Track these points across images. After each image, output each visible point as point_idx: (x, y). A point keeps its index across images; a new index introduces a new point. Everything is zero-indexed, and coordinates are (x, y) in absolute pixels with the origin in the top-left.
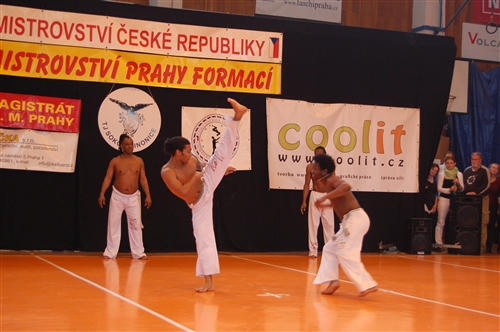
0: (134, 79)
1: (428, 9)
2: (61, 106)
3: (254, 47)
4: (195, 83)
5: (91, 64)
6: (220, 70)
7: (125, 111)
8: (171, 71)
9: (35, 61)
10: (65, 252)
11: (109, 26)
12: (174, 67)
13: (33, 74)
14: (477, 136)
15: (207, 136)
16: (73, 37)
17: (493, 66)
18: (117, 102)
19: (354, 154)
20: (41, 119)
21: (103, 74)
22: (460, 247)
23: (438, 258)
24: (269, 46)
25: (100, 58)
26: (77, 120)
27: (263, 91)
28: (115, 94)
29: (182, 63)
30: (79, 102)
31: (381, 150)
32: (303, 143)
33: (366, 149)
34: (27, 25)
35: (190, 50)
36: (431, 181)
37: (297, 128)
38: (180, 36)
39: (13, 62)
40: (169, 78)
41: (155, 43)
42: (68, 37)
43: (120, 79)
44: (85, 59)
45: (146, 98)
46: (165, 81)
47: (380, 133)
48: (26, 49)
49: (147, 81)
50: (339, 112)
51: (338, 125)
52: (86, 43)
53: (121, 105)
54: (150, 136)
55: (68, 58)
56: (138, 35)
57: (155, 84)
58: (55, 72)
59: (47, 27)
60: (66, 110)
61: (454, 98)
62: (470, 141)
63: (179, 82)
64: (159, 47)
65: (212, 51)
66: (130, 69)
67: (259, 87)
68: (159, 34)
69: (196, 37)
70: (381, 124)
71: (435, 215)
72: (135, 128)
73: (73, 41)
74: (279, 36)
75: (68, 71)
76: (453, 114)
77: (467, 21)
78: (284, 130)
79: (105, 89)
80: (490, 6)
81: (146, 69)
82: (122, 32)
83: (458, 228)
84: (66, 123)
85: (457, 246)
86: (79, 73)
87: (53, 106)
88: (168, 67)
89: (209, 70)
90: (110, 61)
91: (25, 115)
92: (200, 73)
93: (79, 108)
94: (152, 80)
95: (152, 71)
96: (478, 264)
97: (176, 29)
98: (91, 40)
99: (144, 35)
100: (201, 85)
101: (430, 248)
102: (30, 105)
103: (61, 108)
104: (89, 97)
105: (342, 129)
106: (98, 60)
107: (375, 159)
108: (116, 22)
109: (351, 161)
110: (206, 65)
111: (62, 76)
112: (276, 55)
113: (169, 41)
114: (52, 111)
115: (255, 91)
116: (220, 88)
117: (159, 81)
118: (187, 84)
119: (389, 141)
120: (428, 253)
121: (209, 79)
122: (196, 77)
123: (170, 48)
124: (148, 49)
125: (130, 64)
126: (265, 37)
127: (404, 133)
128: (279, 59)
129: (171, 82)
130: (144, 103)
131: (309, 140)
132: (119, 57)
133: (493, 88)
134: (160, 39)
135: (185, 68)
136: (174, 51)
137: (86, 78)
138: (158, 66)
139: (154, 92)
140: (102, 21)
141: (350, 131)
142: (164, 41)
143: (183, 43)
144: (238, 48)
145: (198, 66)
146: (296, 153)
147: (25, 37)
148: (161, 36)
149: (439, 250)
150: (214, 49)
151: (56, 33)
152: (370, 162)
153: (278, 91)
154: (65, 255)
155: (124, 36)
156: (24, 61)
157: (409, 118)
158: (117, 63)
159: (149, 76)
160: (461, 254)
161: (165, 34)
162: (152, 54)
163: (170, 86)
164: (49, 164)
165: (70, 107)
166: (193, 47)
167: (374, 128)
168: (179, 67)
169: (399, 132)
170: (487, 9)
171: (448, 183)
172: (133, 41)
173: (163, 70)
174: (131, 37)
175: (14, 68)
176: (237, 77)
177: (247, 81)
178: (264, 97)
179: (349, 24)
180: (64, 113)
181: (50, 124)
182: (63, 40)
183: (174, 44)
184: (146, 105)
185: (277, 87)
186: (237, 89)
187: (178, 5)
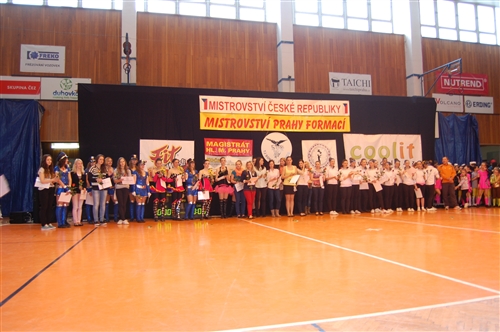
0: (278, 128)
1: (415, 89)
2: (243, 143)
3: (336, 109)
4: (307, 128)
5: (256, 122)
6: (319, 121)
7: (274, 145)
8: (295, 123)
9: (230, 122)
11: (264, 103)
12: (297, 121)
13: (229, 129)
14: (445, 149)
15: (315, 154)
16: (247, 109)
17: (449, 114)
18: (270, 140)
20: (234, 150)
21: (262, 127)
24: (343, 107)
25: (261, 119)
26: (251, 149)
27: (341, 130)
28: (268, 137)
29: (300, 119)
30: (252, 141)
31: (402, 157)
32: (363, 155)
34: (225, 105)
35: (304, 112)
37: (359, 148)
38: (298, 105)
39: (219, 123)
40: (294, 127)
41: (286, 110)
42: (245, 110)
43: (271, 128)
44: (253, 120)
45: (284, 137)
47: (401, 148)
48: (225, 116)
49: (284, 129)
50: (380, 139)
51: (380, 145)
52: (253, 112)
53: (272, 141)
55: (245, 120)
56: (278, 106)
57: (288, 130)
58: (239, 127)
59: (234, 105)
62: (441, 151)
63: (300, 128)
64: (289, 112)
66: (275, 123)
67: (339, 128)
69: (306, 106)
70: (402, 143)
73: (247, 111)
74: (347, 102)
75: (246, 126)
78: (353, 149)
79: (265, 134)
80: (445, 84)
81: (283, 123)
82: (270, 106)
84: (246, 152)
86: (251, 127)
87: (239, 144)
88: (294, 121)
89: (314, 121)
90: (265, 120)
91: (226, 149)
92: (309, 123)
93: (252, 144)
94: (286, 128)
95: (286, 124)
97: (296, 102)
99: (281, 106)
100: (310, 129)
102: (229, 144)
103: (243, 145)
104: (256, 138)
105: (382, 147)
106: (259, 120)
108: (267, 101)
110: (312, 119)
111: (243, 129)
112: (346, 112)
113: (293, 108)
114: (239, 146)
115: (337, 130)
116: (320, 130)
117: (290, 128)
118: (303, 129)
119: (406, 152)
121: (314, 126)
122: (308, 125)
123: (294, 112)
124: (283, 113)
125: (275, 121)
126: (340, 103)
127: (413, 147)
128: (348, 114)
129: (296, 128)
131: (366, 153)
132: (270, 118)
133: (451, 124)
134: (289, 108)
135: (302, 121)
136: (296, 113)
137: (254, 129)
138: (289, 121)
140: (260, 101)
141: (386, 148)
142: (291, 108)
143: (300, 109)
144: (327, 110)
145: (308, 120)
147: (224, 111)
148: (289, 106)
150: (316, 111)
151: (239, 108)
153: (349, 130)
155: (272, 107)
156: (224, 122)
157: (416, 140)
158: (269, 121)
159: (284, 126)
161: (291, 105)
162: (286, 115)
163: (295, 131)
165: (247, 144)
166: (305, 110)
167: (398, 146)
168: (299, 121)
169: (411, 147)
173: (291, 123)
174: (275, 108)
175: (220, 126)
176: (328, 124)
177: (333, 126)
178: (342, 133)
180: (245, 147)
181: (238, 153)
182: (242, 111)
183: (296, 109)
184: (284, 141)
185: (348, 128)
186: (328, 130)
187: (293, 91)
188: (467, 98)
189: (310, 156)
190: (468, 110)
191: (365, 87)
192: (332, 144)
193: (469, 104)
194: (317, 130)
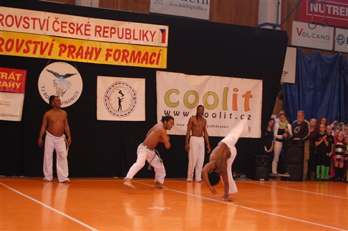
0: (64, 57)
1: (269, 13)
2: (12, 74)
3: (149, 35)
4: (106, 59)
5: (34, 45)
6: (124, 51)
7: (57, 79)
8: (90, 51)
10: (14, 177)
11: (47, 18)
12: (93, 48)
14: (301, 99)
15: (115, 97)
16: (21, 26)
17: (313, 51)
18: (52, 72)
19: (217, 111)
21: (42, 52)
22: (289, 176)
23: (274, 183)
24: (158, 35)
25: (40, 41)
26: (24, 84)
27: (154, 66)
28: (51, 67)
29: (98, 46)
30: (25, 72)
31: (235, 108)
32: (181, 102)
33: (225, 108)
35: (104, 36)
36: (270, 130)
37: (177, 92)
38: (97, 27)
40: (88, 56)
41: (79, 31)
42: (18, 26)
43: (54, 56)
44: (30, 42)
45: (73, 70)
46: (86, 58)
47: (235, 97)
49: (73, 58)
50: (206, 81)
51: (206, 90)
52: (30, 30)
53: (54, 74)
54: (75, 96)
55: (18, 40)
56: (67, 25)
57: (79, 60)
58: (9, 50)
59: (3, 19)
60: (16, 77)
61: (286, 73)
62: (296, 102)
63: (96, 59)
64: (82, 34)
65: (119, 38)
66: (61, 49)
67: (151, 63)
68: (82, 25)
69: (108, 28)
71: (272, 153)
72: (64, 91)
73: (21, 29)
74: (166, 28)
75: (18, 50)
76: (285, 84)
77: (296, 20)
78: (169, 93)
79: (43, 63)
80: (312, 10)
81: (72, 49)
82: (56, 23)
83: (288, 163)
84: (16, 86)
85: (287, 175)
86: (25, 51)
87: (6, 74)
88: (88, 48)
89: (117, 51)
90: (47, 44)
92: (110, 53)
93: (25, 76)
94: (77, 57)
95: (77, 51)
96: (301, 188)
97: (94, 22)
98: (34, 28)
99: (72, 25)
100: (111, 61)
101: (268, 177)
103: (12, 76)
104: (32, 68)
105: (209, 93)
106: (39, 43)
107: (231, 114)
108: (52, 16)
109: (214, 115)
110: (114, 47)
111: (13, 53)
112: (163, 41)
113: (89, 30)
114: (6, 78)
115: (149, 66)
116: (124, 64)
117: (82, 58)
118: (101, 60)
119: (241, 102)
120: (267, 180)
121: (116, 57)
122: (108, 55)
123: (89, 35)
124: (74, 36)
125: (61, 45)
126: (156, 28)
127: (251, 96)
128: (166, 44)
129: (90, 58)
130: (71, 73)
131: (186, 101)
132: (54, 40)
133: (313, 66)
134: (83, 29)
135: (100, 49)
136: (92, 37)
137: (30, 55)
138: (81, 48)
139: (78, 66)
140: (42, 15)
141: (214, 94)
142: (86, 30)
143: (99, 32)
144: (137, 36)
145: (109, 48)
146: (176, 109)
148: (83, 26)
149: (274, 178)
150: (121, 36)
151: (10, 23)
152: (228, 116)
153: (165, 66)
154: (14, 179)
155: (57, 26)
157: (255, 87)
158: (52, 45)
159: (74, 54)
160: (290, 180)
161: (86, 25)
162: (77, 39)
163: (89, 62)
164: (3, 115)
165: (18, 75)
166: (106, 34)
167: (231, 93)
168: (96, 48)
169: (248, 96)
170: (309, 12)
171: (281, 132)
172: (64, 29)
173: (85, 50)
174: (62, 27)
176: (136, 56)
177: (143, 59)
178: (155, 70)
179: (214, 21)
180: (14, 79)
181: (4, 87)
182: (14, 28)
183: (92, 32)
184: (72, 75)
185: (163, 63)
186: (136, 65)
187: (96, 5)
188: (339, 31)
189: (107, 98)
190: (339, 48)
191: (201, 5)
192: (139, 84)
193: (340, 40)
194: (119, 63)
